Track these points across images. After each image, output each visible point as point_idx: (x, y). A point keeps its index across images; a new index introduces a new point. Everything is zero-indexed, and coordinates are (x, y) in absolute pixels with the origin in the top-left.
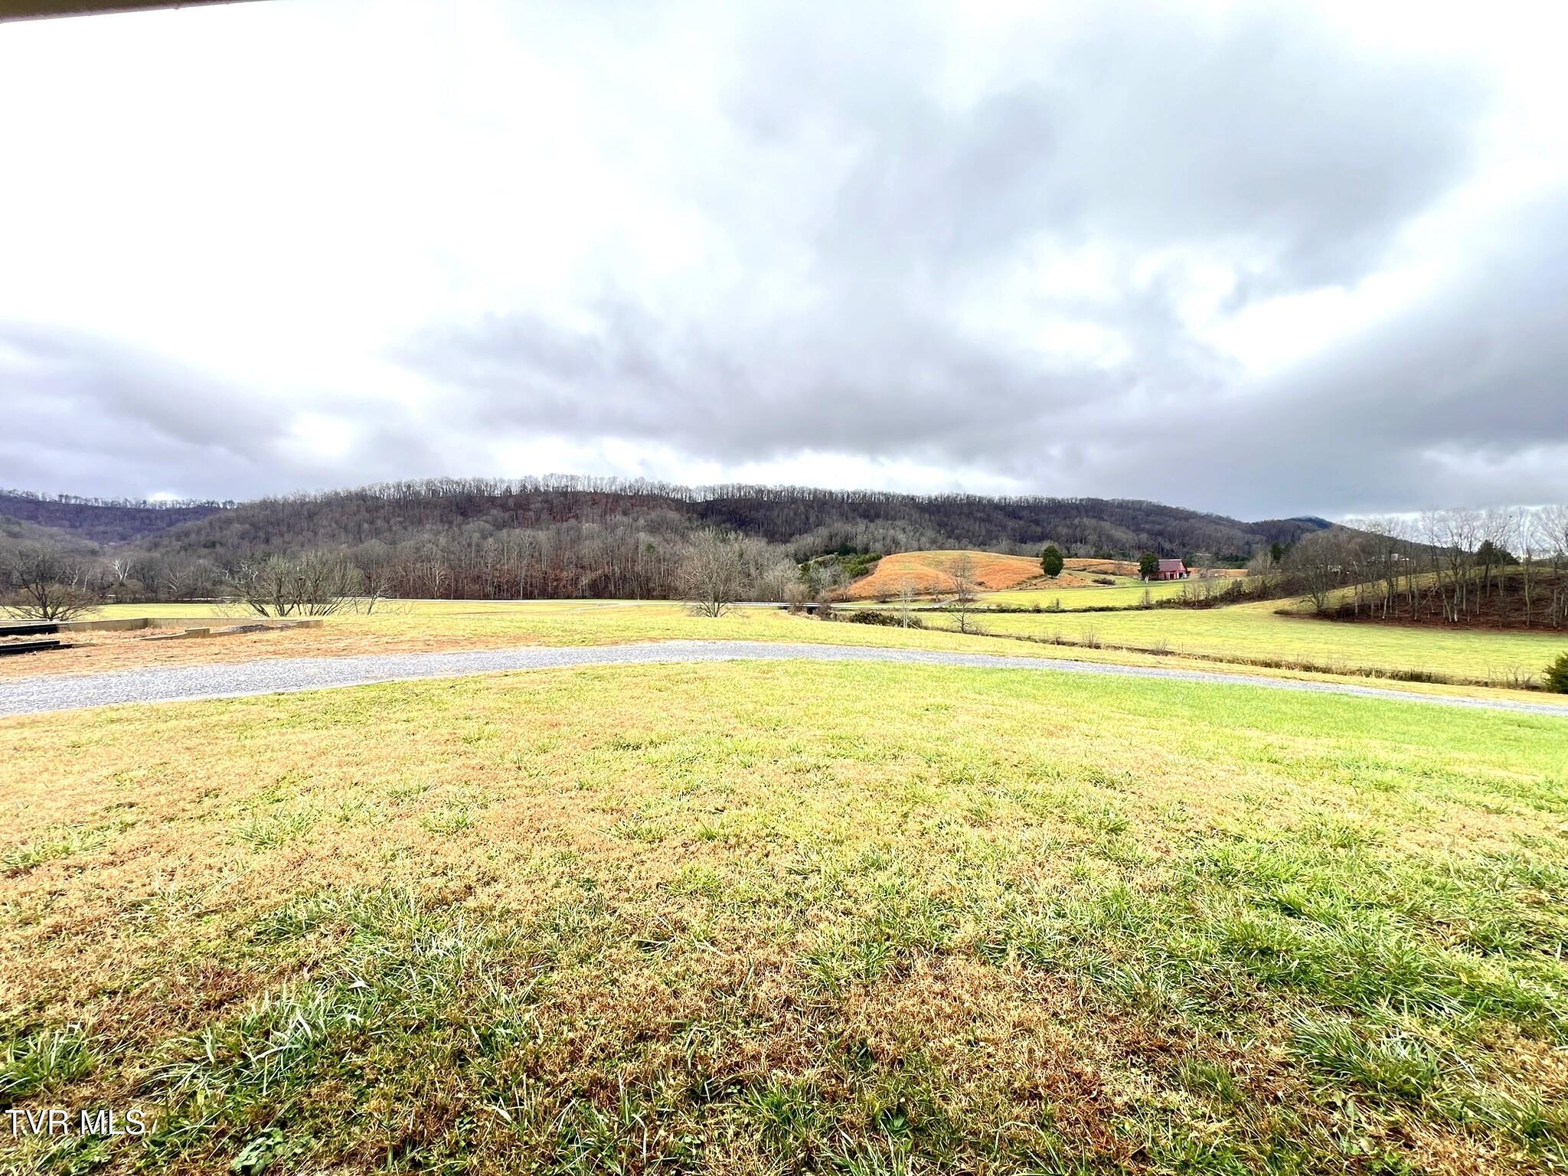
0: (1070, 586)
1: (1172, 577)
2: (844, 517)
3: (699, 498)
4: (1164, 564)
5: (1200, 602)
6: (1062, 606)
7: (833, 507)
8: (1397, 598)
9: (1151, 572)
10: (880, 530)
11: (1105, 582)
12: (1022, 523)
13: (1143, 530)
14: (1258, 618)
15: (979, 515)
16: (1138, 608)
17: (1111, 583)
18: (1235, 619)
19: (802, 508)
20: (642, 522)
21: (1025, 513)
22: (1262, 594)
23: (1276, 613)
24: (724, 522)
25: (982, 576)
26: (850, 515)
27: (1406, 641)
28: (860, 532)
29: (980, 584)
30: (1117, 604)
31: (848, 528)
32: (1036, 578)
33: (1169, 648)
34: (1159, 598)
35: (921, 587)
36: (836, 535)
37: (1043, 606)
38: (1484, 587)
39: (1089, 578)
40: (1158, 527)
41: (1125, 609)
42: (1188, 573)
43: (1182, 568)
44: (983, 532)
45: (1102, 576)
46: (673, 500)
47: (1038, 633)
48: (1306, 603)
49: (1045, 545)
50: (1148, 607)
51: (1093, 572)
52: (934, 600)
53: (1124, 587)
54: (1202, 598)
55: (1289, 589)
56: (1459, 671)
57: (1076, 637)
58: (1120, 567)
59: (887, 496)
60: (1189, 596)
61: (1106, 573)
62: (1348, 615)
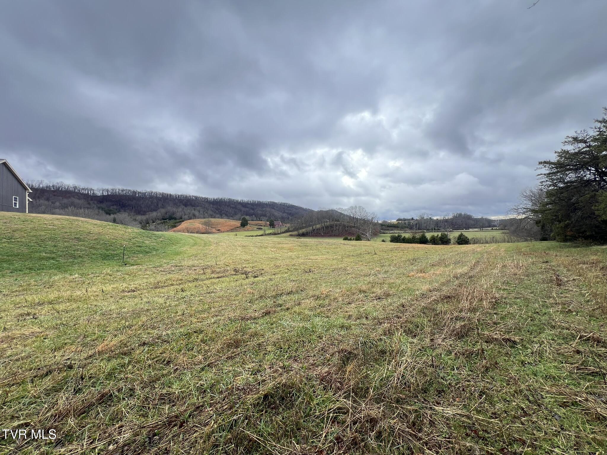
1: (278, 226)
3: (99, 194)
4: (276, 223)
7: (171, 200)
8: (314, 230)
9: (271, 225)
12: (247, 209)
13: (286, 213)
15: (232, 206)
19: (155, 201)
21: (248, 206)
23: (290, 235)
25: (220, 227)
28: (179, 211)
29: (218, 230)
31: (175, 209)
32: (238, 227)
36: (169, 212)
39: (256, 227)
43: (281, 224)
49: (244, 217)
50: (265, 235)
53: (262, 230)
54: (278, 232)
61: (261, 226)
62: (303, 235)
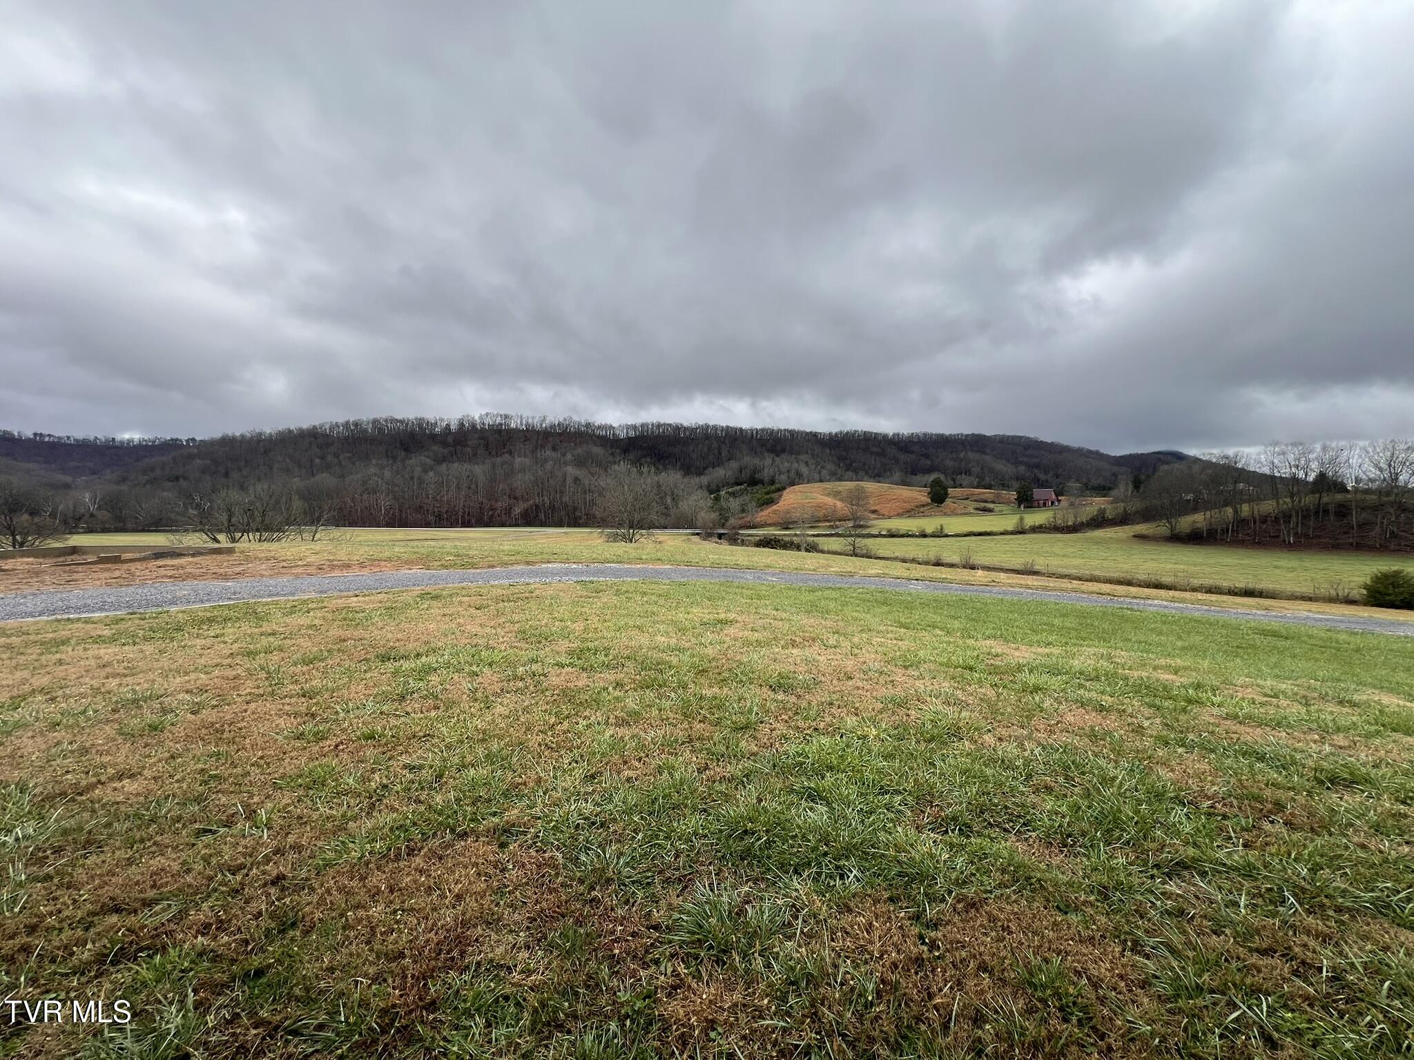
0: (954, 513)
1: (1044, 505)
2: (753, 452)
3: (622, 435)
4: (1038, 493)
5: (1068, 527)
6: (946, 531)
7: (744, 442)
8: (1241, 523)
9: (1027, 500)
10: (785, 463)
11: (985, 510)
12: (913, 457)
13: (1021, 463)
14: (1118, 541)
15: (875, 449)
16: (1012, 533)
17: (990, 510)
18: (1097, 542)
19: (715, 445)
20: (569, 456)
21: (916, 448)
22: (1123, 520)
23: (1135, 536)
24: (645, 456)
25: (876, 505)
26: (759, 450)
27: (1246, 561)
28: (767, 465)
29: (874, 512)
30: (995, 529)
31: (757, 461)
32: (924, 506)
33: (1037, 568)
34: (1032, 524)
35: (821, 514)
36: (745, 468)
37: (929, 531)
38: (1317, 513)
39: (971, 506)
40: (1035, 460)
41: (1002, 534)
42: (1059, 501)
43: (1054, 497)
44: (878, 465)
45: (983, 505)
46: (599, 437)
47: (920, 555)
48: (1162, 528)
49: (933, 477)
50: (1022, 532)
51: (975, 501)
52: (831, 527)
53: (1001, 513)
54: (1070, 523)
55: (1146, 516)
56: (1290, 587)
57: (955, 559)
58: (998, 496)
59: (792, 433)
60: (1059, 522)
61: (986, 502)
62: (1197, 538)
